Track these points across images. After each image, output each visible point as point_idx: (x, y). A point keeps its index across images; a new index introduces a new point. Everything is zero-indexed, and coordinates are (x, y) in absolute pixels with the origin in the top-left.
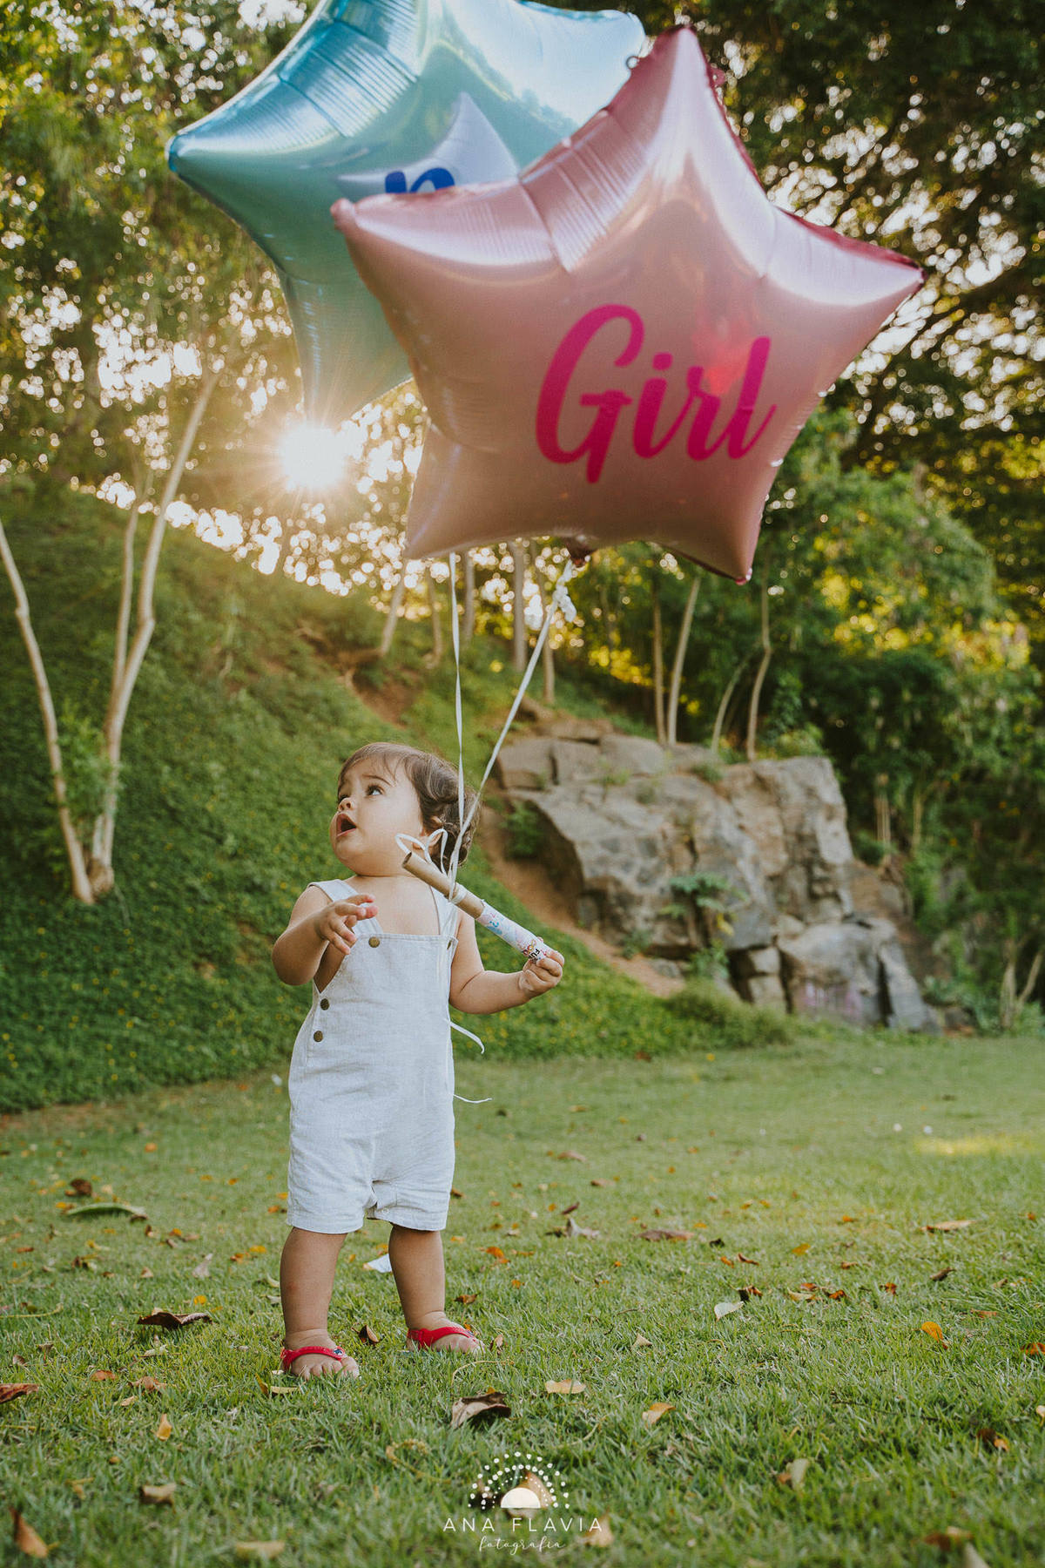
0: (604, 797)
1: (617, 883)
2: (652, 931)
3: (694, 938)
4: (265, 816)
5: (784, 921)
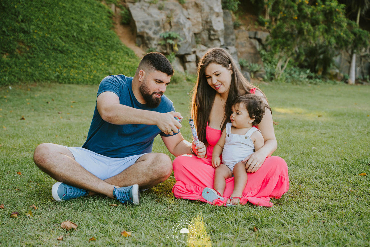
0: (149, 7)
1: (147, 34)
2: (157, 48)
3: (169, 50)
4: (36, 10)
5: (200, 47)
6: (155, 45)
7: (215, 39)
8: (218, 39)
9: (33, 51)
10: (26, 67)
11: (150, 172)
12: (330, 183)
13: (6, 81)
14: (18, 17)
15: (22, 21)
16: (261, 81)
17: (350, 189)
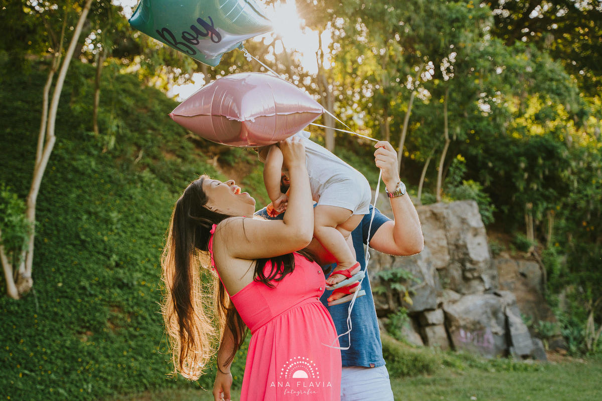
3: (392, 305)
4: (142, 241)
5: (447, 294)
7: (474, 278)
8: (481, 279)
9: (139, 323)
10: (128, 358)
14: (109, 258)
15: (117, 265)
16: (564, 355)
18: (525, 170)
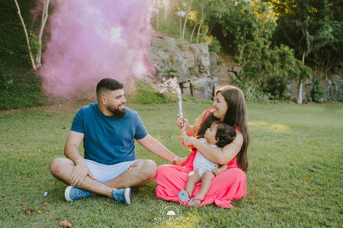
0: (157, 50)
2: (162, 78)
5: (193, 77)
6: (162, 76)
7: (204, 72)
8: (206, 72)
11: (141, 175)
12: (279, 186)
13: (58, 101)
17: (295, 192)
18: (240, 31)
